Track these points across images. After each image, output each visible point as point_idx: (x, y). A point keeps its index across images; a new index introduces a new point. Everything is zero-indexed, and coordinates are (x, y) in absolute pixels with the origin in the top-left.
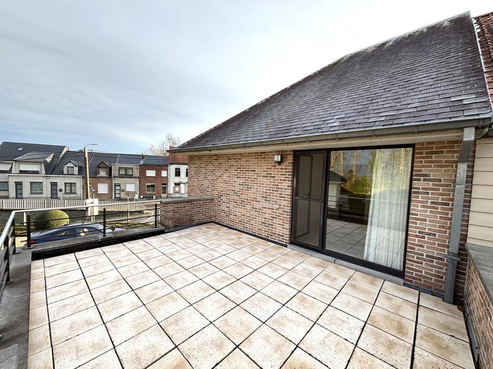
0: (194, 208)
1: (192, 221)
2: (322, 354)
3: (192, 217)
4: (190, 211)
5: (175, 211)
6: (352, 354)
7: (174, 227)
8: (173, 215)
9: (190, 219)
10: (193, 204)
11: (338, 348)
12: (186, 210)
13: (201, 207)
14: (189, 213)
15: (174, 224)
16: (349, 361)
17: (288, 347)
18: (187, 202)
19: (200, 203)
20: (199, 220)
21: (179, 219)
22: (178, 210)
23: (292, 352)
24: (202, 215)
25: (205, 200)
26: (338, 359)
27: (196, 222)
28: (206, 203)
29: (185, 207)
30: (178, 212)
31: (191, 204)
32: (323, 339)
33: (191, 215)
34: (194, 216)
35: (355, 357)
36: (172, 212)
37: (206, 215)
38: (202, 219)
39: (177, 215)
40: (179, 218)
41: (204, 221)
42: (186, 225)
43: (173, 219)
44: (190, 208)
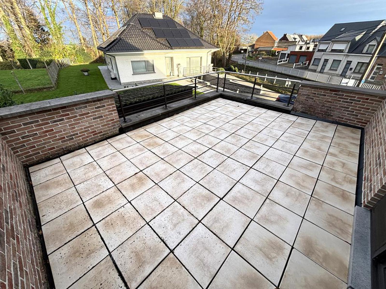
0: (340, 101)
1: (328, 115)
2: (147, 196)
3: (331, 110)
4: (331, 102)
5: (309, 97)
6: (141, 216)
7: (302, 112)
8: (305, 100)
9: (327, 112)
10: (339, 95)
11: (148, 208)
12: (324, 100)
13: (352, 103)
14: (328, 104)
15: (303, 110)
16: (137, 211)
17: (157, 179)
18: (331, 90)
19: (355, 97)
20: (339, 117)
21: (311, 107)
22: (314, 96)
23: (153, 181)
24: (348, 114)
25: (367, 95)
26: (141, 204)
27: (333, 119)
28: (367, 99)
29: (325, 95)
30: (312, 99)
31: (336, 94)
32: (158, 200)
33: (330, 108)
34: (334, 111)
35: (138, 217)
36: (305, 96)
37: (357, 116)
38: (346, 119)
39: (310, 102)
40: (312, 105)
41: (348, 123)
42: (317, 117)
43: (304, 104)
44: (332, 99)
